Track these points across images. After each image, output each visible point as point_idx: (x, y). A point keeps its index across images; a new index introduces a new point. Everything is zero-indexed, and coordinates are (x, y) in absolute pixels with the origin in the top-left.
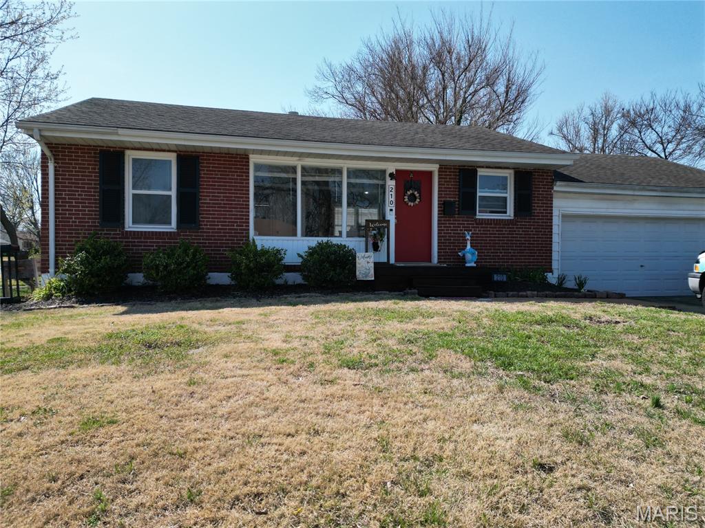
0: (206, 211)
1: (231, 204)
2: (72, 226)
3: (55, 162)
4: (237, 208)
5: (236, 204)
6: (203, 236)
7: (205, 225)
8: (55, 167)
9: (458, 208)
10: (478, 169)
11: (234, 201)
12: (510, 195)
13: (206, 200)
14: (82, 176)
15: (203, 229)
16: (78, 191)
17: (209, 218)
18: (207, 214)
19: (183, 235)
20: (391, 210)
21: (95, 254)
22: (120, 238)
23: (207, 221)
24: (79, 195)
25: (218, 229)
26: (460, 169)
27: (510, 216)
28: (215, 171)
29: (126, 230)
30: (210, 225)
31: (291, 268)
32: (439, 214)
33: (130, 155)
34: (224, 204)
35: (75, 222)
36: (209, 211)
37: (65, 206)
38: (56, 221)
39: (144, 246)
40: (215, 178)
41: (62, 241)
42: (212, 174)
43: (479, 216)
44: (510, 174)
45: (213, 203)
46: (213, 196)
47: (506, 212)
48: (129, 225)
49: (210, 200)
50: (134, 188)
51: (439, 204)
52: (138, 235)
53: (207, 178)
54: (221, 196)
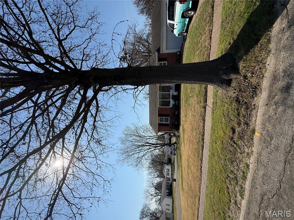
1: (165, 110)
12: (163, 62)
13: (165, 113)
14: (162, 128)
19: (170, 116)
21: (173, 128)
24: (165, 128)
27: (167, 62)
30: (169, 113)
31: (175, 103)
33: (159, 122)
39: (172, 121)
44: (159, 62)
48: (169, 123)
50: (163, 122)
53: (162, 113)
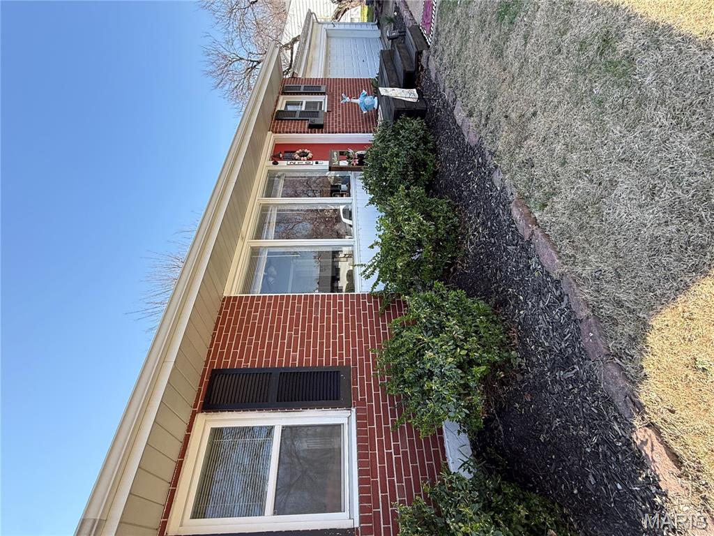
0: (315, 355)
5: (304, 313)
6: (361, 360)
11: (298, 315)
12: (305, 99)
13: (294, 357)
18: (321, 356)
27: (325, 99)
28: (243, 346)
29: (357, 524)
30: (341, 349)
36: (315, 351)
42: (249, 349)
44: (284, 97)
45: (302, 346)
47: (321, 103)
49: (295, 351)
51: (311, 133)
54: (290, 335)
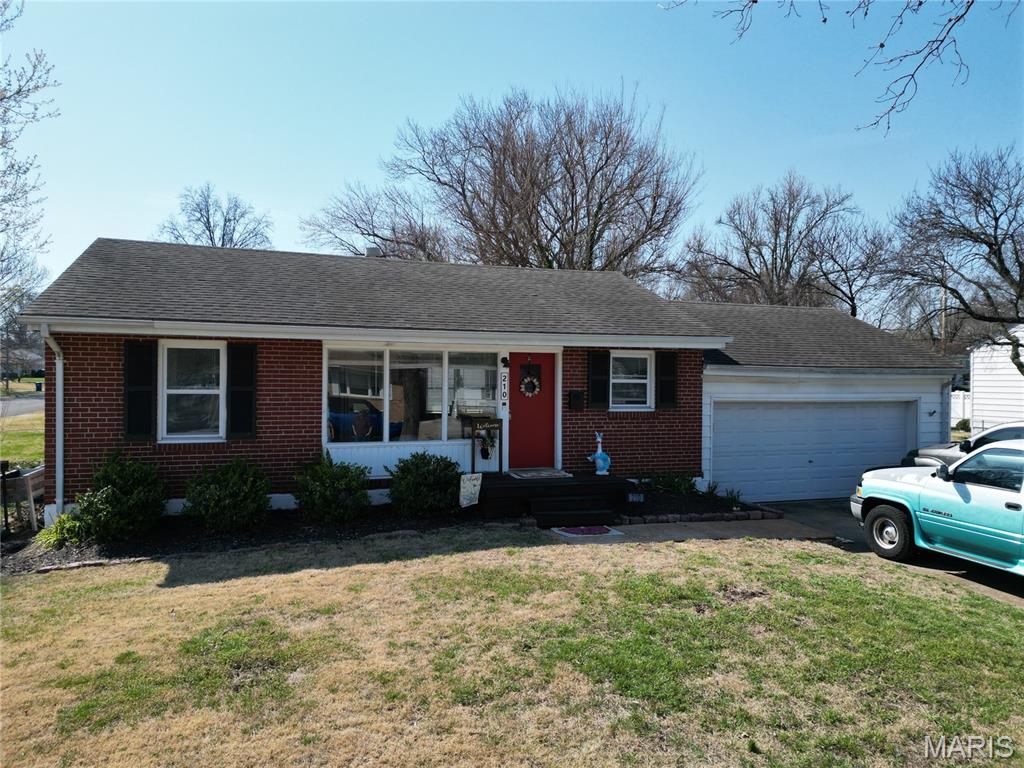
0: (266, 414)
1: (299, 404)
2: (86, 440)
3: (65, 359)
4: (306, 409)
5: (304, 404)
6: (261, 447)
7: (264, 432)
8: (65, 364)
9: (588, 399)
10: (611, 351)
12: (650, 381)
13: (265, 400)
14: (100, 375)
15: (261, 437)
16: (95, 395)
17: (268, 423)
18: (265, 418)
19: (235, 447)
20: (504, 404)
22: (150, 454)
23: (267, 428)
24: (96, 400)
25: (280, 437)
26: (589, 352)
27: (650, 407)
28: (276, 362)
29: (159, 442)
30: (271, 432)
31: (378, 484)
32: (563, 407)
33: (164, 347)
34: (289, 404)
35: (91, 435)
36: (270, 414)
37: (78, 415)
38: (65, 436)
39: (183, 463)
40: (277, 372)
41: (73, 460)
42: (273, 367)
43: (614, 408)
44: (651, 355)
45: (275, 404)
46: (274, 395)
47: (645, 403)
48: (163, 436)
50: (170, 387)
51: (563, 395)
52: (175, 448)
53: (267, 372)
54: (284, 395)
